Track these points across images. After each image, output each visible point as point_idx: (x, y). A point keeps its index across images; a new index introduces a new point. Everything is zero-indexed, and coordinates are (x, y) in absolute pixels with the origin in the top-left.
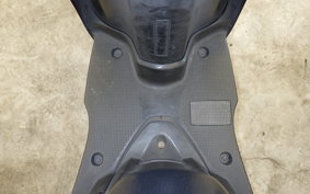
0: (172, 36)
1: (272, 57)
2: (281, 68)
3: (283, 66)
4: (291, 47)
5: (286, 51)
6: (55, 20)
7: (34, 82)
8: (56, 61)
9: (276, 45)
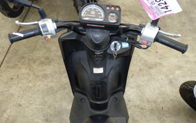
0: (102, 91)
1: (147, 106)
2: (152, 111)
3: (153, 110)
4: (155, 102)
5: (153, 104)
6: (57, 91)
7: (44, 117)
8: (55, 108)
9: (148, 101)
